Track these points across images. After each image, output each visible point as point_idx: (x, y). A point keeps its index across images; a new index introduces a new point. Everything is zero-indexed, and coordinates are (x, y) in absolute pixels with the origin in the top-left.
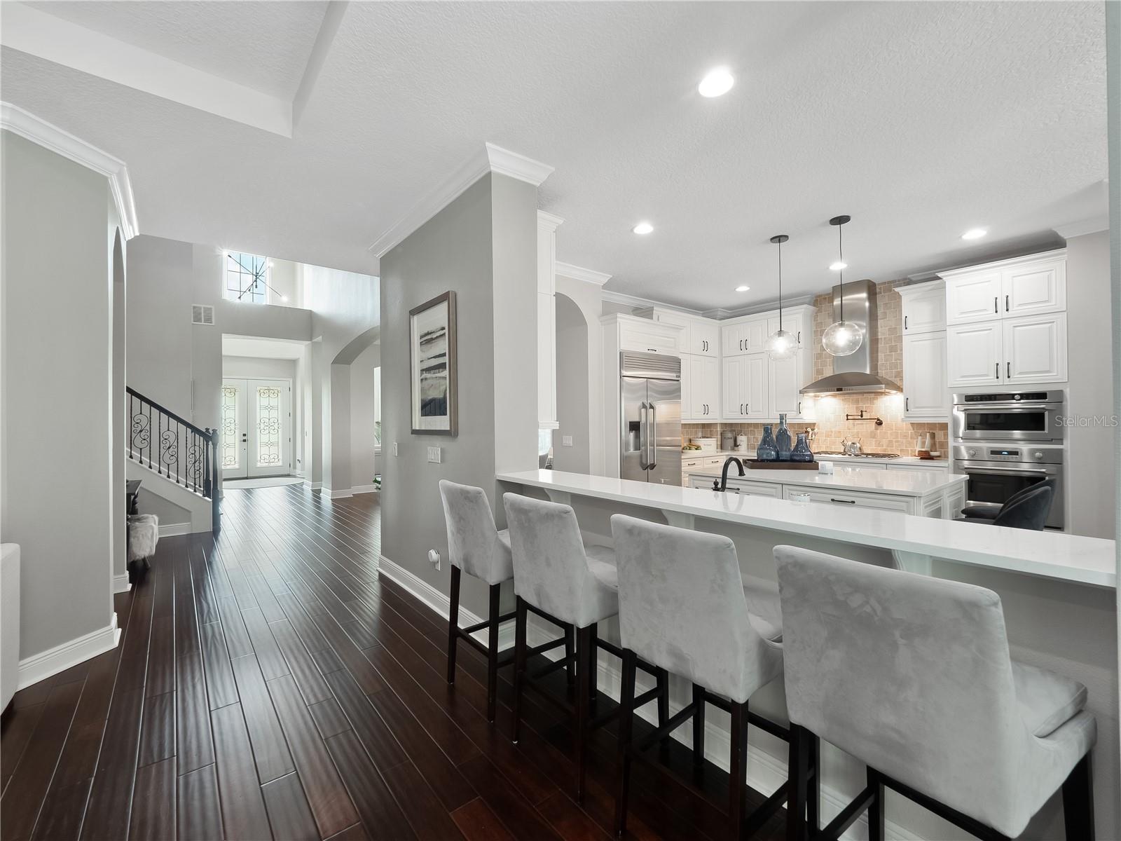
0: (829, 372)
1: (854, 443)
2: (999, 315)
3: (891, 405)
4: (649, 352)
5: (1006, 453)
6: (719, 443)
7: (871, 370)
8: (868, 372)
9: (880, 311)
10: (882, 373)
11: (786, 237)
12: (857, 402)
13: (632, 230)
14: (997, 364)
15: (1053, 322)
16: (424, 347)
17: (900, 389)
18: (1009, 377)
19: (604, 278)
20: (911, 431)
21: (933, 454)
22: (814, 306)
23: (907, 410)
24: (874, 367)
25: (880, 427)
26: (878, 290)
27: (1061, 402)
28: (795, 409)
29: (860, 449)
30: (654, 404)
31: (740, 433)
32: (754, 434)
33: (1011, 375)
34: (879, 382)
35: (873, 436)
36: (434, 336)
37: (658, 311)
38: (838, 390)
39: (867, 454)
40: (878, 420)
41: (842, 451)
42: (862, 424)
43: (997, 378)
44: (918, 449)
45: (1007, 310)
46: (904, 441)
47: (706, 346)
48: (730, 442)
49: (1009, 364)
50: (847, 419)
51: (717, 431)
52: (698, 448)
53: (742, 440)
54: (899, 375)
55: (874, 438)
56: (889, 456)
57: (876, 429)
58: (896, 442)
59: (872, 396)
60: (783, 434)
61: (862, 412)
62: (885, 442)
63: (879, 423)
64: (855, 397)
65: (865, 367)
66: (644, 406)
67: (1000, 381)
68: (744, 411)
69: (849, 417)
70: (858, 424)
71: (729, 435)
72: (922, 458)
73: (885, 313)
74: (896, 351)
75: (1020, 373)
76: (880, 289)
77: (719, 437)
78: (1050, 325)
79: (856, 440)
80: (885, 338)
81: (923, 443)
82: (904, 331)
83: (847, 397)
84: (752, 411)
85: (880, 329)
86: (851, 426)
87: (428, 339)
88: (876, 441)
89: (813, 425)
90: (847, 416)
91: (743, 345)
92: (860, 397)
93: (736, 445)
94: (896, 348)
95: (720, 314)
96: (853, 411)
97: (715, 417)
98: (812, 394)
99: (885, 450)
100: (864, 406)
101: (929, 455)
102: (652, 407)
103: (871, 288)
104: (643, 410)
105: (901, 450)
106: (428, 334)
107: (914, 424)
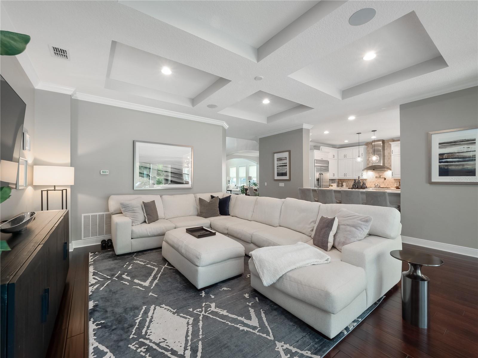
0: (370, 165)
3: (388, 174)
4: (321, 159)
6: (337, 185)
7: (383, 164)
8: (382, 165)
9: (386, 148)
10: (386, 165)
11: (361, 133)
12: (379, 173)
13: (323, 133)
16: (278, 161)
17: (391, 170)
20: (394, 181)
21: (399, 187)
22: (366, 146)
23: (393, 175)
24: (384, 163)
28: (362, 175)
29: (380, 186)
30: (323, 174)
31: (343, 182)
32: (348, 182)
34: (385, 168)
35: (383, 182)
36: (282, 159)
37: (321, 147)
38: (373, 170)
39: (381, 188)
40: (385, 178)
41: (374, 187)
42: (380, 179)
44: (395, 186)
46: (392, 184)
47: (334, 156)
48: (341, 185)
50: (376, 178)
51: (337, 181)
52: (332, 186)
53: (344, 184)
54: (391, 166)
55: (383, 183)
56: (388, 188)
57: (384, 181)
58: (390, 184)
59: (383, 171)
60: (359, 182)
61: (380, 176)
62: (386, 184)
64: (378, 172)
65: (381, 164)
66: (320, 174)
68: (345, 176)
71: (340, 182)
72: (396, 189)
74: (390, 159)
76: (386, 142)
77: (337, 183)
79: (378, 184)
80: (387, 156)
81: (397, 185)
82: (392, 154)
83: (376, 172)
84: (348, 175)
85: (385, 153)
86: (377, 180)
87: (280, 159)
89: (366, 180)
91: (345, 156)
92: (380, 172)
93: (342, 186)
94: (390, 158)
95: (338, 147)
96: (378, 176)
97: (336, 177)
98: (366, 171)
99: (387, 186)
100: (381, 174)
102: (322, 174)
103: (383, 141)
104: (320, 175)
105: (391, 186)
106: (280, 158)
107: (394, 179)
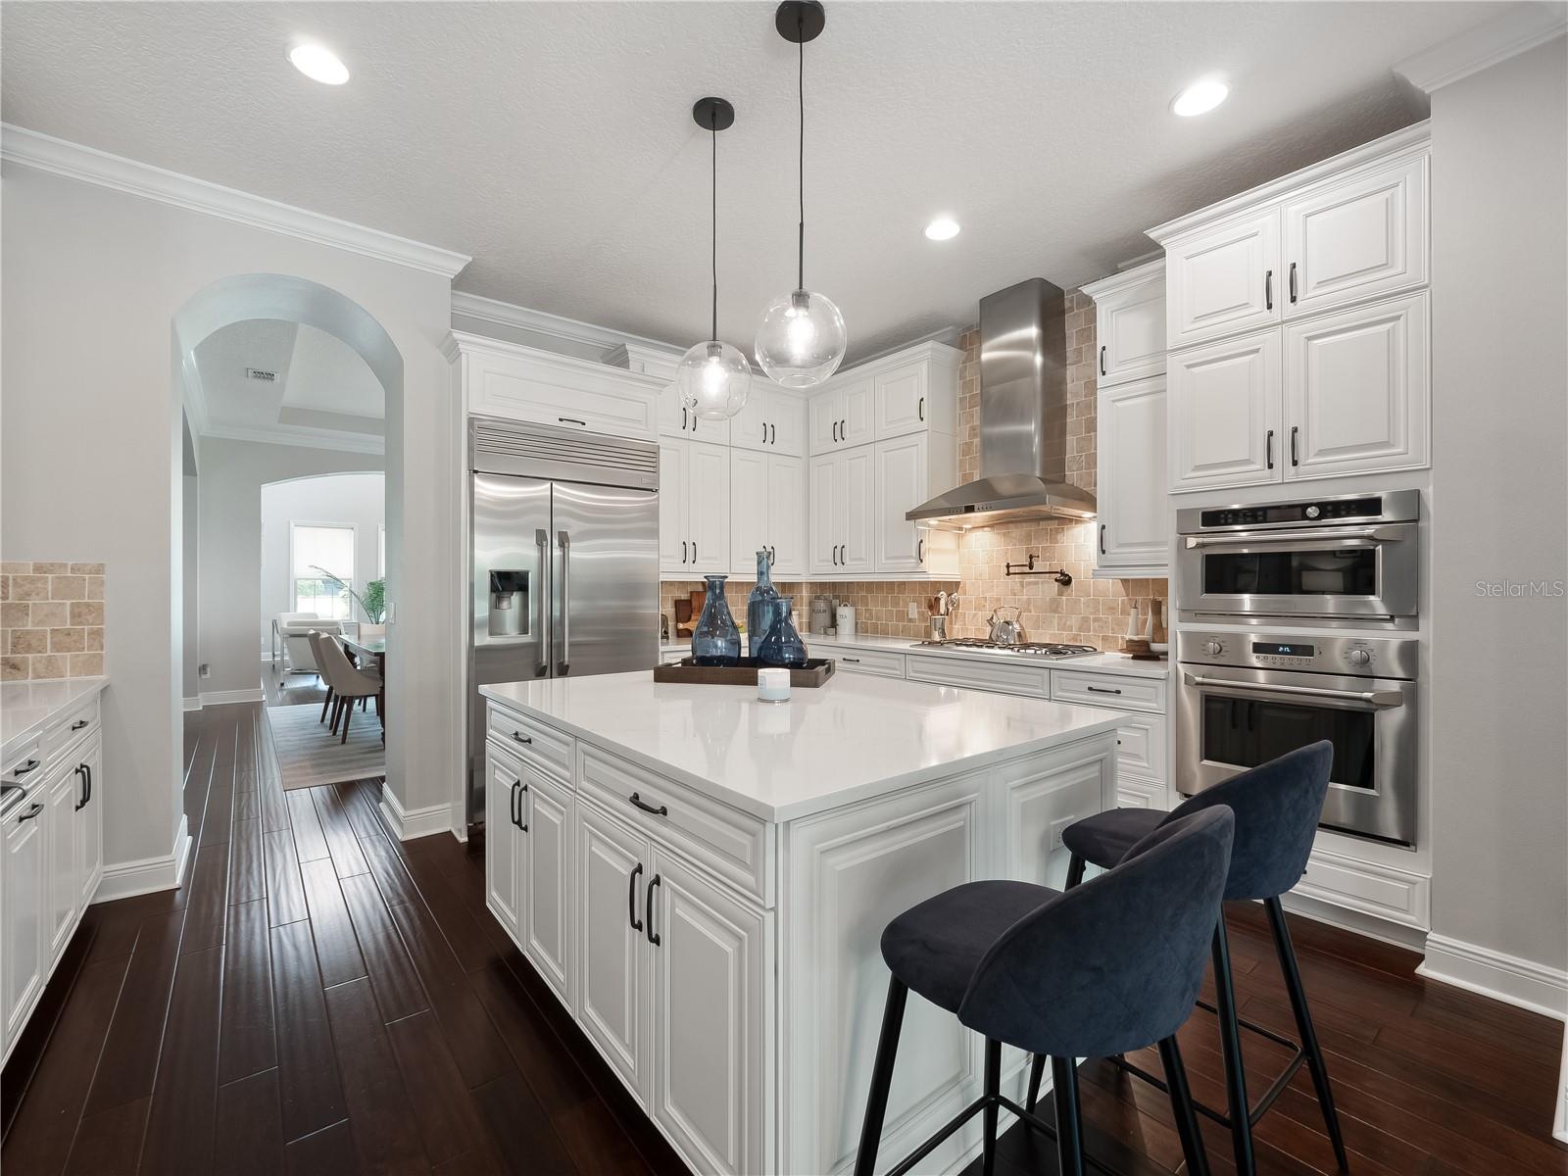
1: (1007, 623)
2: (1276, 314)
3: (1080, 544)
4: (564, 424)
5: (1287, 649)
8: (1039, 475)
10: (1072, 476)
12: (1027, 537)
14: (1271, 434)
15: (1398, 318)
17: (1092, 507)
18: (1295, 463)
19: (454, 263)
20: (1122, 598)
21: (1156, 647)
22: (961, 349)
23: (1104, 552)
25: (1068, 590)
26: (1067, 304)
27: (1416, 521)
28: (914, 555)
29: (1019, 634)
31: (839, 601)
32: (867, 606)
33: (1301, 457)
35: (1054, 608)
37: (636, 351)
40: (1062, 574)
42: (1036, 583)
43: (1270, 466)
44: (1130, 636)
45: (1293, 299)
46: (1110, 618)
47: (769, 432)
48: (824, 619)
49: (1295, 430)
50: (1008, 574)
51: (801, 597)
53: (846, 614)
54: (1093, 474)
55: (1055, 611)
57: (1060, 594)
58: (1095, 620)
59: (1054, 524)
61: (1031, 557)
62: (1074, 621)
63: (1065, 581)
64: (1022, 527)
65: (1033, 462)
67: (1276, 475)
68: (839, 560)
69: (1012, 570)
70: (1030, 583)
72: (1134, 657)
73: (1079, 351)
75: (1322, 452)
76: (1072, 301)
78: (1390, 325)
79: (1014, 616)
80: (1078, 404)
81: (1141, 626)
82: (1100, 381)
84: (851, 560)
86: (1018, 587)
88: (1060, 618)
89: (952, 587)
90: (1008, 566)
91: (838, 430)
92: (1033, 527)
93: (832, 625)
96: (1018, 557)
99: (1075, 638)
100: (1038, 545)
101: (1149, 649)
103: (1051, 300)
105: (1105, 639)
107: (1125, 581)
